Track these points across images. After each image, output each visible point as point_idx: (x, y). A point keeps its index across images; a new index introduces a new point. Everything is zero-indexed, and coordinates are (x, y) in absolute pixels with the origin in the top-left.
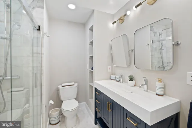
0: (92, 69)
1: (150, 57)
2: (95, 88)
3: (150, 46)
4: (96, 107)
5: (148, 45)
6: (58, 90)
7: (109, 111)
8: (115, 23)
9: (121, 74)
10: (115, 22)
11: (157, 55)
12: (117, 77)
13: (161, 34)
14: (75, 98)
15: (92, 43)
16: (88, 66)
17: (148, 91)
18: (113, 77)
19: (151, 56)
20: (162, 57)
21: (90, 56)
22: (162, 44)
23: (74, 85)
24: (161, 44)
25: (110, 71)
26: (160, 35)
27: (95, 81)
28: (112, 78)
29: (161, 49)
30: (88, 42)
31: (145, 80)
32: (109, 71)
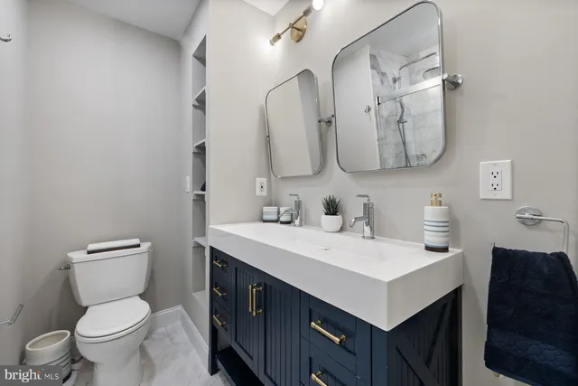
0: (203, 189)
1: (377, 143)
2: (212, 248)
3: (372, 112)
4: (213, 311)
5: (369, 110)
6: (67, 267)
7: (254, 314)
8: (280, 41)
9: (296, 198)
10: (279, 37)
11: (393, 137)
12: (282, 210)
13: (399, 78)
14: (141, 291)
15: (201, 103)
16: (189, 180)
17: (373, 238)
18: (270, 212)
19: (379, 140)
20: (404, 143)
21: (197, 147)
22: (402, 107)
23: (139, 246)
24: (400, 107)
25: (265, 193)
26: (395, 81)
27: (211, 226)
28: (265, 217)
29: (401, 121)
30: (190, 100)
31: (365, 204)
32: (258, 192)
